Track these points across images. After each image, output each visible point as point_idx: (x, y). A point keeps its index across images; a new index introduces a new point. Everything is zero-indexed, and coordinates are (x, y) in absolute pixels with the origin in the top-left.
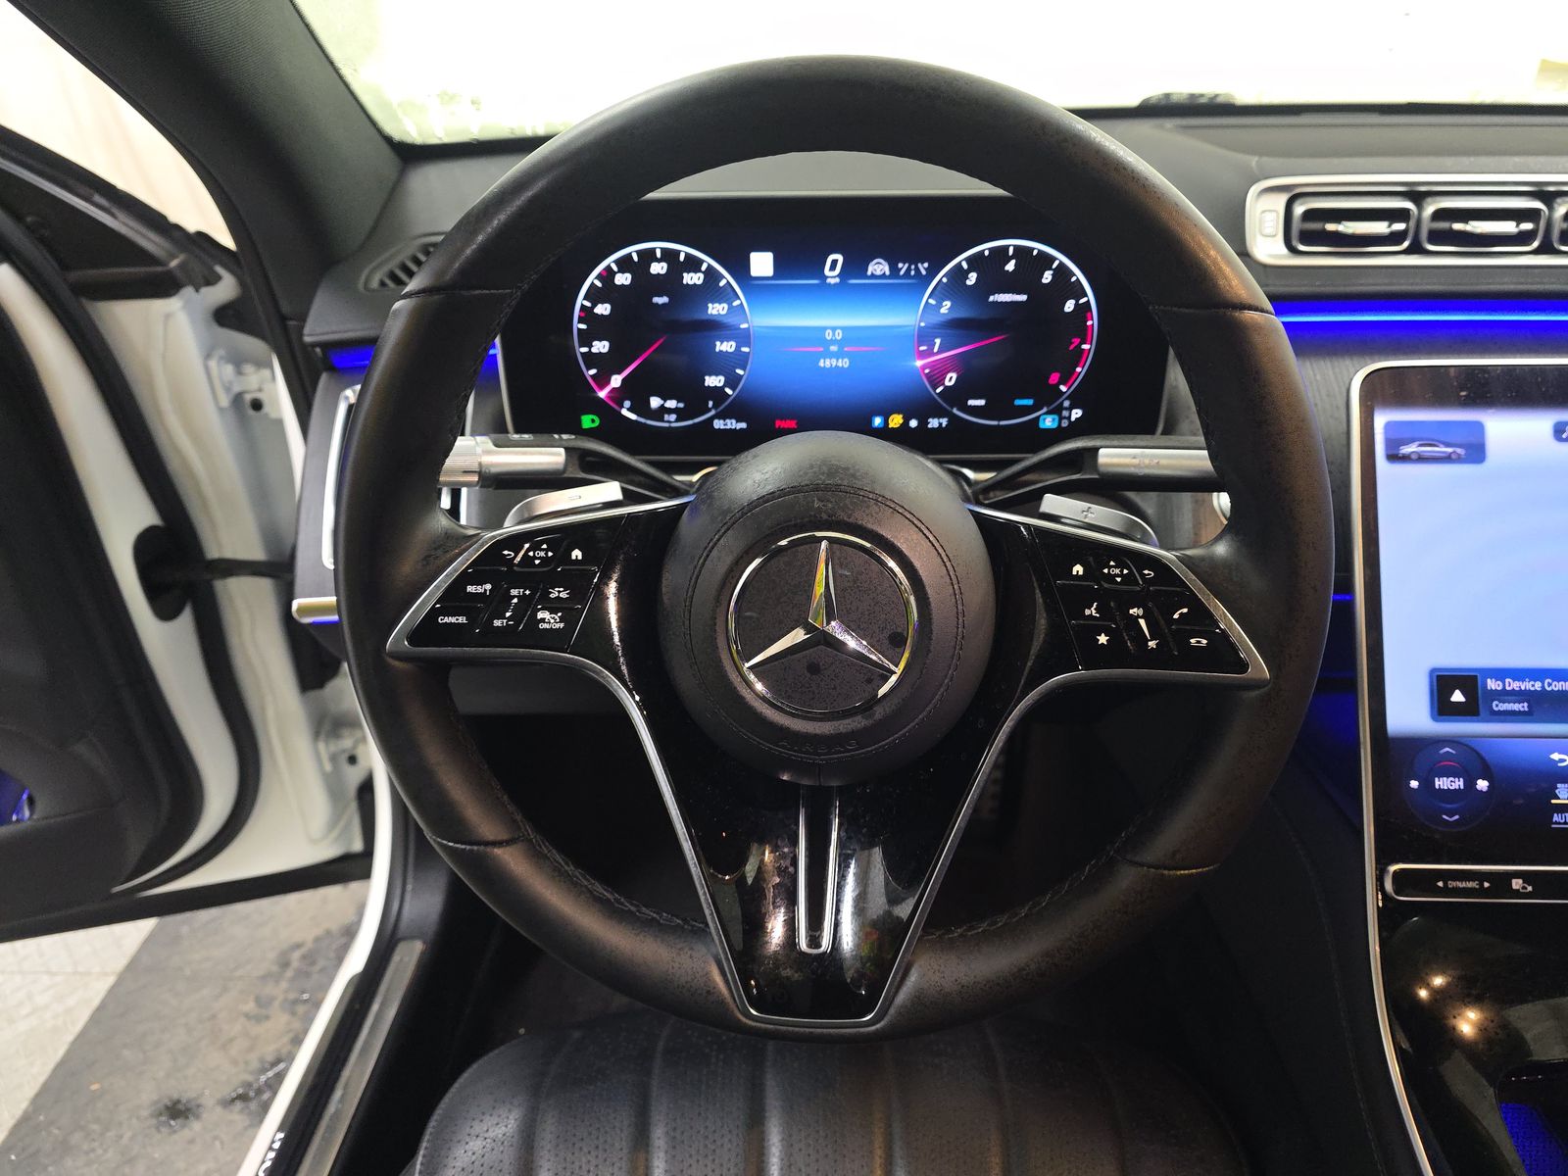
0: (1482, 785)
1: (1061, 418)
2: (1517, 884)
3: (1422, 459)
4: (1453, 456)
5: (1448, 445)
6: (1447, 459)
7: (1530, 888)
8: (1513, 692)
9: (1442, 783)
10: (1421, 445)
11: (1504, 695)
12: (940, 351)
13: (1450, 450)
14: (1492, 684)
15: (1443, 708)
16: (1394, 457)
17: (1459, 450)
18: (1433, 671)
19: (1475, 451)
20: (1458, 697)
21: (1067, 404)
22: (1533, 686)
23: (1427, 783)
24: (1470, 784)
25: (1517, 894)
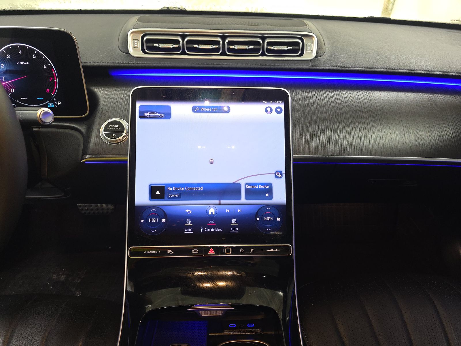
0: (164, 220)
1: (55, 105)
2: (169, 251)
3: (151, 117)
4: (161, 117)
5: (159, 113)
6: (159, 118)
7: (173, 253)
8: (175, 191)
9: (152, 220)
10: (150, 113)
11: (172, 192)
12: (5, 81)
13: (160, 115)
14: (169, 189)
15: (153, 196)
16: (141, 117)
17: (162, 115)
18: (151, 184)
19: (167, 115)
20: (158, 193)
21: (55, 99)
22: (182, 189)
23: (146, 220)
24: (160, 220)
25: (169, 254)
